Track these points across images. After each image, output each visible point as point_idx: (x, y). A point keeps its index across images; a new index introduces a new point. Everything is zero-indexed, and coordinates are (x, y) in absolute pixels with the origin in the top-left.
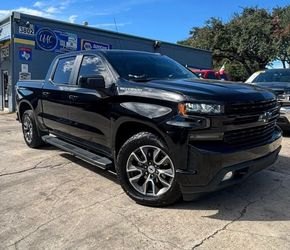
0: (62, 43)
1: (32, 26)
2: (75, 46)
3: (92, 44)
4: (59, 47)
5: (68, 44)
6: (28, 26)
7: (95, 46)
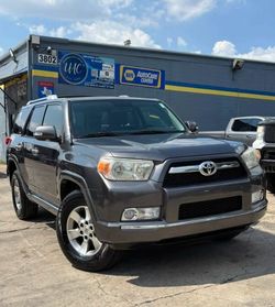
0: (94, 72)
1: (54, 52)
2: (112, 75)
3: (136, 71)
4: (91, 78)
5: (102, 74)
6: (49, 52)
7: (140, 74)
